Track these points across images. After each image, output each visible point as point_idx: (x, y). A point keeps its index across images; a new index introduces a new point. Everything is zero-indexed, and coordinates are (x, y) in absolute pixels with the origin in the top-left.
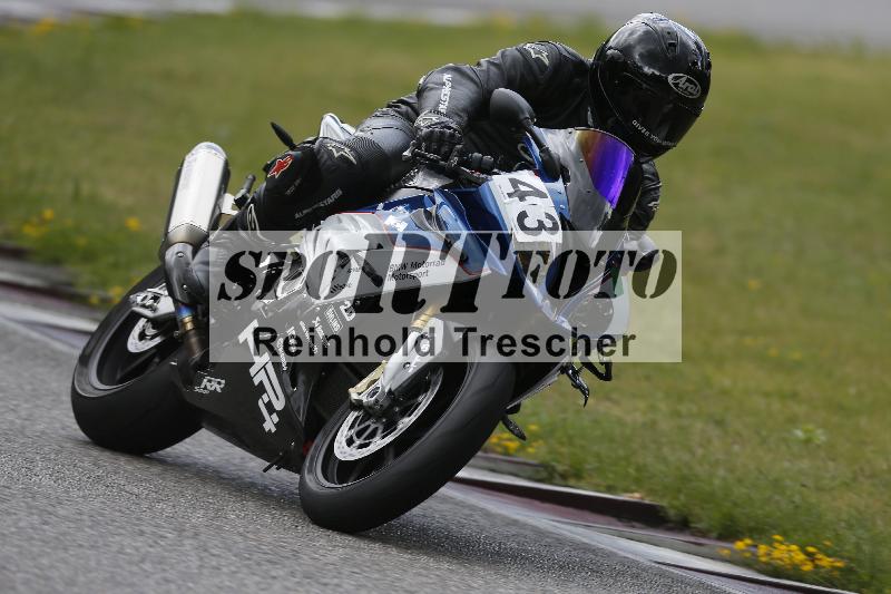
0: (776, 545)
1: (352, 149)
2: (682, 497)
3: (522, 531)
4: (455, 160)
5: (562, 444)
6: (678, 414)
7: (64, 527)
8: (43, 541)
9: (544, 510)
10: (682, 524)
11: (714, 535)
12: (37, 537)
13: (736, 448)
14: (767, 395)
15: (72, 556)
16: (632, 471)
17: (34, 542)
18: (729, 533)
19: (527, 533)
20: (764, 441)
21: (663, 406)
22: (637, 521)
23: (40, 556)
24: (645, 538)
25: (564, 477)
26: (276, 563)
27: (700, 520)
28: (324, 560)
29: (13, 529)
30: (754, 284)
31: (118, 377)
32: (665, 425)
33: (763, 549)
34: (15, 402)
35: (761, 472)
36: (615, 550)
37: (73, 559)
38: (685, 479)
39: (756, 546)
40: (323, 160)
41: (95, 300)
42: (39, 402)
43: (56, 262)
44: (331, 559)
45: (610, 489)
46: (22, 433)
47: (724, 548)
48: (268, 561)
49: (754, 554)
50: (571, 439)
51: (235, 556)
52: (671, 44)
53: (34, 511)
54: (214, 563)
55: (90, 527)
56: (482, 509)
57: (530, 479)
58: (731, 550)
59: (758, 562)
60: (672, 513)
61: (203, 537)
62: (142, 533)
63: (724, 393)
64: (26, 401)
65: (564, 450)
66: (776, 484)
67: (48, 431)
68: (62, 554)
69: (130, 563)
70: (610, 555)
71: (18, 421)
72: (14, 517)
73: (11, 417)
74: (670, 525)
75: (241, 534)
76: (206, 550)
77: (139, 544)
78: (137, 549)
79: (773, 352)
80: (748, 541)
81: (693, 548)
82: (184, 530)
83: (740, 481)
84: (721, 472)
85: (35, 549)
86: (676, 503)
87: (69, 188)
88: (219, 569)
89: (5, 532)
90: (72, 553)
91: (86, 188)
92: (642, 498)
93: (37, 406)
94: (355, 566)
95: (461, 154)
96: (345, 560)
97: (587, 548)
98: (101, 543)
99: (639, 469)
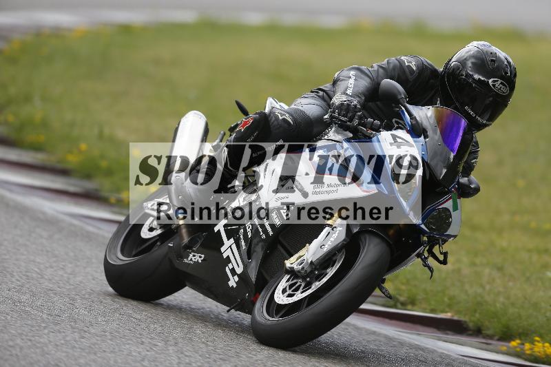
0: (536, 343)
1: (291, 115)
2: (477, 315)
3: (378, 338)
4: (356, 122)
5: (403, 284)
6: (473, 264)
7: (94, 340)
8: (82, 349)
9: (392, 325)
10: (477, 332)
11: (496, 338)
12: (77, 346)
13: (511, 284)
14: (529, 251)
15: (99, 357)
16: (446, 299)
17: (75, 349)
18: (506, 336)
19: (382, 339)
20: (528, 279)
21: (465, 260)
22: (450, 330)
23: (79, 357)
24: (454, 341)
25: (404, 305)
26: (225, 360)
27: (488, 329)
28: (255, 358)
29: (63, 342)
30: (521, 183)
31: (134, 253)
32: (466, 271)
33: (527, 346)
34: (63, 264)
35: (526, 298)
36: (435, 348)
37: (99, 360)
38: (479, 304)
39: (523, 344)
40: (272, 121)
41: (113, 200)
42: (79, 264)
43: (88, 176)
44: (260, 357)
45: (432, 311)
46: (68, 282)
47: (503, 346)
48: (220, 359)
49: (522, 349)
50: (408, 281)
51: (200, 356)
52: (492, 60)
53: (75, 330)
54: (187, 361)
55: (111, 340)
56: (353, 325)
57: (384, 306)
58: (508, 347)
59: (524, 354)
60: (471, 325)
61: (180, 345)
62: (142, 343)
63: (503, 250)
64: (71, 263)
65: (403, 287)
66: (535, 306)
67: (84, 281)
68: (93, 357)
69: (135, 361)
70: (433, 352)
71: (65, 275)
72: (63, 334)
73: (61, 273)
74: (470, 332)
75: (203, 343)
76: (182, 353)
77: (141, 350)
78: (139, 353)
79: (533, 225)
80: (518, 341)
81: (485, 346)
82: (168, 341)
83: (513, 304)
84: (502, 299)
85: (76, 354)
86: (473, 318)
87: (96, 131)
88: (190, 364)
89: (58, 343)
90: (99, 355)
91: (107, 131)
92: (452, 316)
93: (77, 266)
94: (275, 361)
95: (360, 118)
96: (269, 357)
97: (418, 348)
98: (117, 350)
99: (451, 298)
